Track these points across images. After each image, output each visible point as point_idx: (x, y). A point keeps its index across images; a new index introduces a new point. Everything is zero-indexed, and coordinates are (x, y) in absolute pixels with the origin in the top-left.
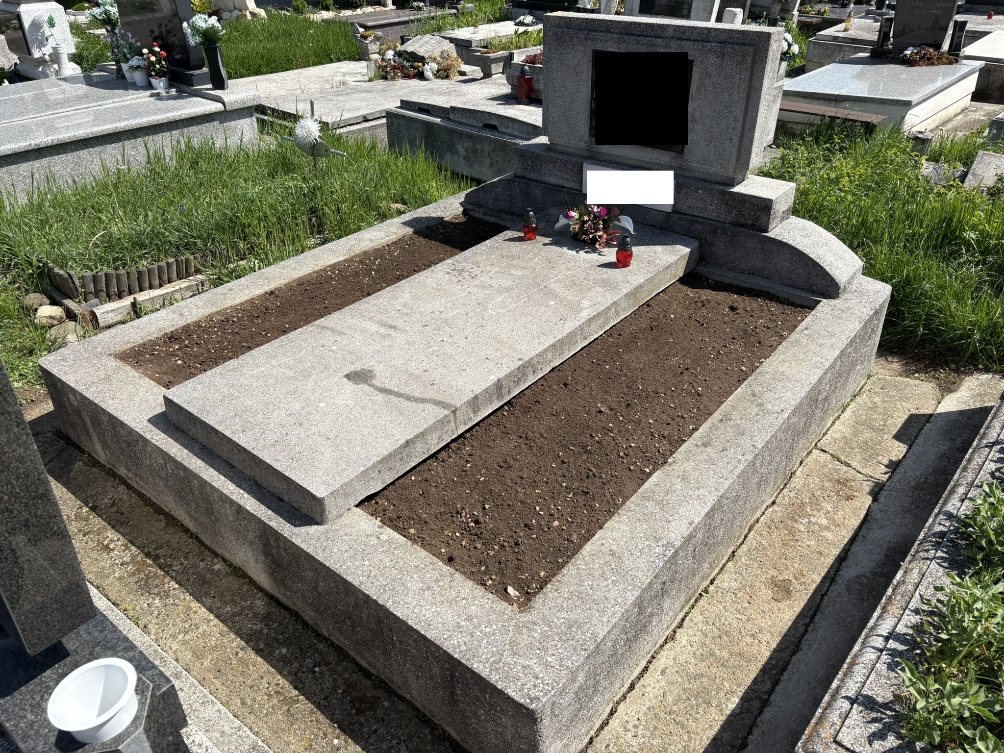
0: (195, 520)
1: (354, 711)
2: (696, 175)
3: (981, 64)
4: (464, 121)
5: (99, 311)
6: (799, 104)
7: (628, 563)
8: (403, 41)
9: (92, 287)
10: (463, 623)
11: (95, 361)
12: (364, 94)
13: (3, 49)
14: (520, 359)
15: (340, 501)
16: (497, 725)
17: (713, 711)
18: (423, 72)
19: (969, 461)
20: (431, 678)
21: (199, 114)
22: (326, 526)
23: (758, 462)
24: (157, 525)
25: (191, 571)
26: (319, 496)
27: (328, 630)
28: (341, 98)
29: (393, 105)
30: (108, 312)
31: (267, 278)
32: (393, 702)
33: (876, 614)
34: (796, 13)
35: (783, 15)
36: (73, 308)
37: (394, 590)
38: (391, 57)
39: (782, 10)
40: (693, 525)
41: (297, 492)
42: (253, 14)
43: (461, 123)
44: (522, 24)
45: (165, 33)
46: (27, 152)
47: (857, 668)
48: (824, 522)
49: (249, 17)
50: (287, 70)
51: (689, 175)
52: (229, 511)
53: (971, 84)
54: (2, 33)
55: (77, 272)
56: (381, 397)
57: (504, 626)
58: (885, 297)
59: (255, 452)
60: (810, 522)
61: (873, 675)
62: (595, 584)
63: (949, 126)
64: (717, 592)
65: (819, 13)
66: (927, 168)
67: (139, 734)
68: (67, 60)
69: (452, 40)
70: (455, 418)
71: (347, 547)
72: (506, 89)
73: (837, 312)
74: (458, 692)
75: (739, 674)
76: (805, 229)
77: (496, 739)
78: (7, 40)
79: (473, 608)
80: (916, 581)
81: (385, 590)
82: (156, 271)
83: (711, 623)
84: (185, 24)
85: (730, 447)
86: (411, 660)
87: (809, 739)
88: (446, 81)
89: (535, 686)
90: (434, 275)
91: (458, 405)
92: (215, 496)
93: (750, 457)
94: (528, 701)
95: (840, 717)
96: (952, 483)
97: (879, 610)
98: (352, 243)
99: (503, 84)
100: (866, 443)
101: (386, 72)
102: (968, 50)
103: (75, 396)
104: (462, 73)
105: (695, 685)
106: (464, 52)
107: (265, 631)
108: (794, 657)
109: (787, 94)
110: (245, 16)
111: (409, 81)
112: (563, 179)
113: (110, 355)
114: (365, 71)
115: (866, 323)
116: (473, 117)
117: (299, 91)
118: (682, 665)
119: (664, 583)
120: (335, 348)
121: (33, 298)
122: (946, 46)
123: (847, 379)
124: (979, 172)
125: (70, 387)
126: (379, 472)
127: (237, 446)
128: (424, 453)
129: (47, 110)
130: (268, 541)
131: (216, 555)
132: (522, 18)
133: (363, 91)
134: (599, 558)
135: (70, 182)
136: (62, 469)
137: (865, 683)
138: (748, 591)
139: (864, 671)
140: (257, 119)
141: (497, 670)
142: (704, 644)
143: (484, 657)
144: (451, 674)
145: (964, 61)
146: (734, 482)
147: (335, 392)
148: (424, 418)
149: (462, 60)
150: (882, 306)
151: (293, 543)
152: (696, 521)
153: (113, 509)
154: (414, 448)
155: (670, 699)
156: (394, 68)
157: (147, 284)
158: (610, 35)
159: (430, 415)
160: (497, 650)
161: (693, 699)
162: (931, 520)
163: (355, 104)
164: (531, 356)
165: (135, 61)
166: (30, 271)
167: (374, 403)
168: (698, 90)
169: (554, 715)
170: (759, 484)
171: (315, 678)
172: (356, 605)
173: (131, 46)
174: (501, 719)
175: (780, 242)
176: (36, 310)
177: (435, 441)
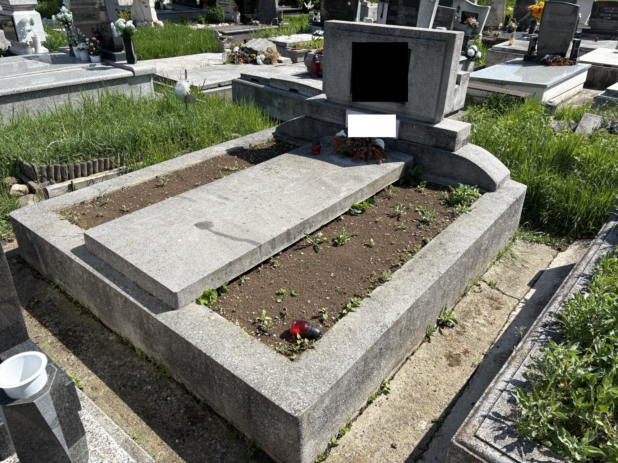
0: (100, 309)
1: (190, 423)
2: (412, 117)
3: (589, 66)
4: (278, 87)
5: (49, 188)
6: (480, 85)
7: (359, 335)
8: (245, 42)
9: (45, 174)
10: (257, 367)
11: (44, 214)
12: (220, 71)
13: (2, 38)
14: (302, 219)
15: (187, 296)
16: (275, 429)
17: (409, 428)
18: (256, 60)
19: (566, 283)
20: (237, 401)
21: (118, 77)
22: (178, 311)
23: (441, 282)
24: (77, 313)
25: (95, 340)
26: (174, 291)
27: (177, 375)
28: (206, 73)
29: (236, 76)
30: (55, 189)
31: (153, 171)
32: (214, 419)
33: (504, 366)
34: (481, 34)
35: (473, 36)
36: (33, 186)
37: (217, 347)
38: (237, 51)
39: (472, 33)
40: (400, 315)
41: (161, 290)
42: (155, 24)
43: (277, 88)
44: (317, 35)
45: (100, 30)
46: (12, 95)
47: (490, 396)
48: (483, 321)
49: (153, 26)
50: (175, 56)
51: (408, 117)
52: (120, 302)
53: (583, 77)
54: (2, 29)
55: (36, 165)
56: (216, 237)
57: (282, 369)
58: (523, 192)
59: (137, 266)
60: (474, 322)
61: (500, 399)
62: (338, 347)
63: (570, 102)
64: (415, 360)
65: (495, 35)
66: (553, 123)
67: (47, 395)
68: (40, 45)
69: (274, 42)
70: (261, 251)
71: (189, 323)
72: (305, 70)
73: (494, 199)
74: (253, 409)
75: (426, 407)
76: (476, 150)
77: (275, 438)
78: (5, 33)
79: (264, 358)
80: (530, 348)
81: (211, 347)
82: (86, 166)
83: (411, 378)
84: (112, 24)
85: (425, 272)
86: (225, 391)
87: (459, 435)
88: (270, 66)
89: (298, 403)
90: (254, 171)
91: (263, 243)
92: (112, 293)
93: (436, 278)
94: (293, 412)
95: (479, 422)
96: (555, 295)
97: (506, 364)
98: (205, 153)
99: (303, 67)
100: (510, 278)
101: (234, 59)
102: (582, 58)
103: (30, 234)
104: (280, 62)
105: (399, 413)
106: (282, 50)
107: (138, 376)
108: (460, 398)
109: (472, 79)
110: (151, 24)
111: (247, 65)
112: (334, 119)
113: (53, 211)
114: (221, 58)
115: (511, 206)
116: (284, 85)
117: (181, 68)
118: (392, 401)
119: (381, 349)
120: (190, 209)
121: (8, 180)
122: (568, 55)
123: (499, 240)
124: (584, 125)
125: (27, 229)
126: (212, 280)
127: (127, 262)
128: (240, 271)
129: (26, 72)
130: (143, 319)
131: (111, 331)
132: (317, 31)
133: (219, 70)
134: (342, 332)
135: (37, 114)
136: (20, 279)
137: (495, 403)
138: (434, 360)
139: (495, 397)
140: (154, 83)
141: (276, 394)
142: (406, 390)
143: (268, 386)
144: (248, 398)
145: (579, 64)
146: (426, 292)
147: (188, 233)
148: (241, 250)
149: (280, 53)
150: (521, 197)
151: (157, 320)
152: (402, 313)
153: (50, 304)
154: (235, 267)
155: (383, 420)
156: (238, 57)
157: (80, 174)
158: (363, 34)
159: (244, 249)
160: (277, 383)
161: (397, 421)
162: (541, 315)
163: (213, 76)
164: (308, 217)
165: (81, 46)
166: (9, 163)
167: (212, 240)
168: (414, 66)
169: (309, 423)
170: (443, 296)
171: (167, 403)
172: (194, 358)
173: (79, 37)
174: (278, 424)
175: (461, 157)
176: (11, 186)
177: (248, 264)
